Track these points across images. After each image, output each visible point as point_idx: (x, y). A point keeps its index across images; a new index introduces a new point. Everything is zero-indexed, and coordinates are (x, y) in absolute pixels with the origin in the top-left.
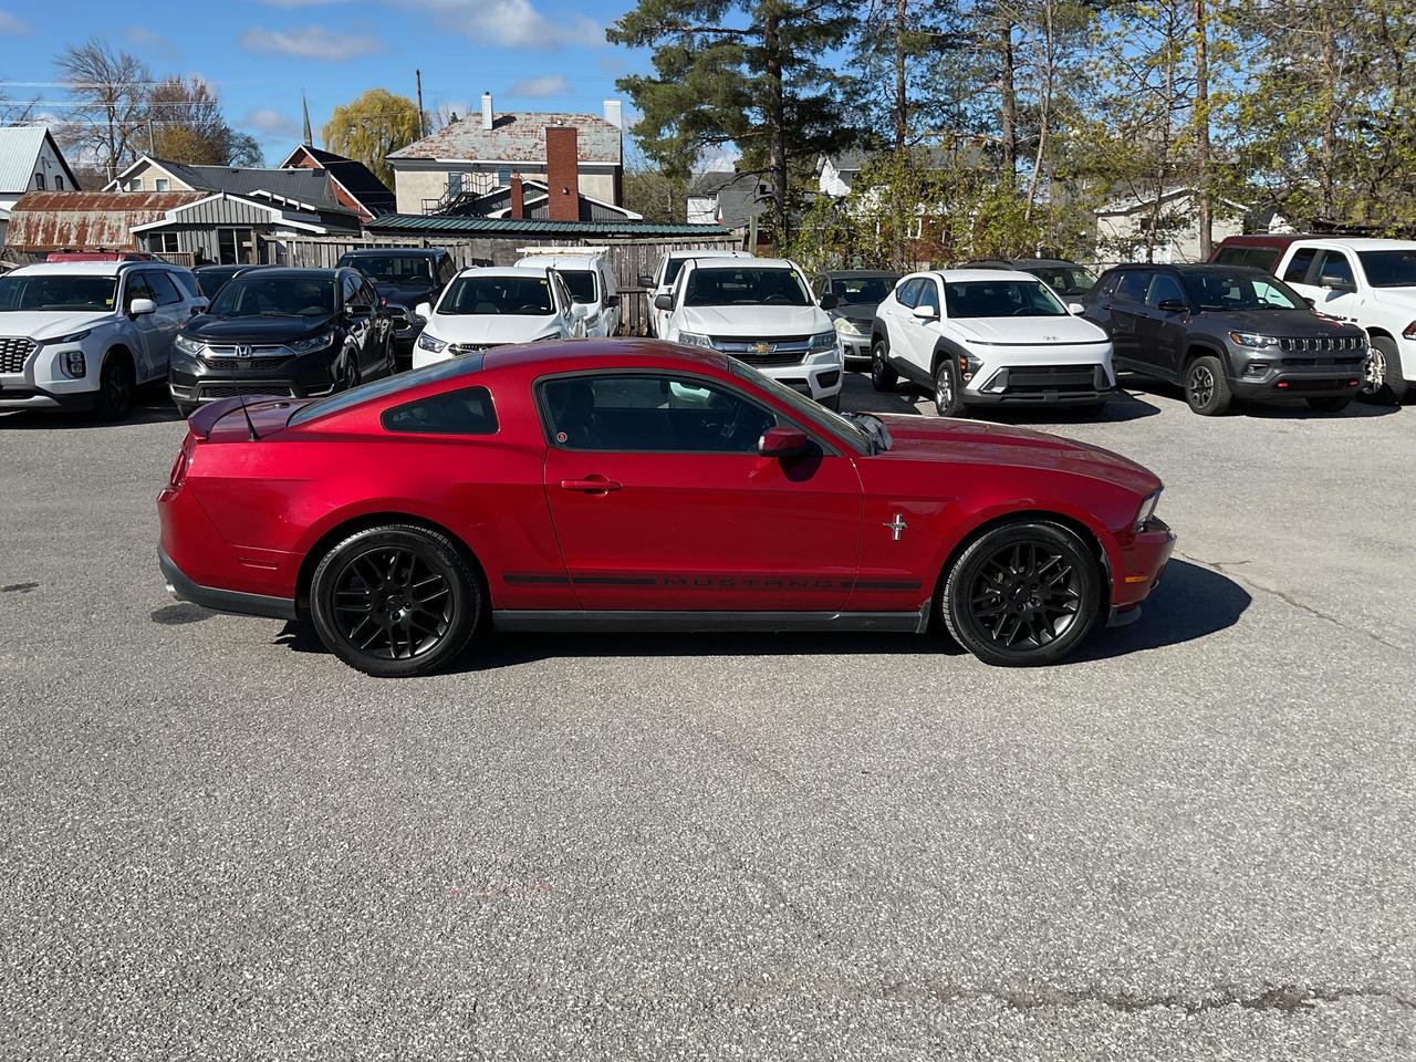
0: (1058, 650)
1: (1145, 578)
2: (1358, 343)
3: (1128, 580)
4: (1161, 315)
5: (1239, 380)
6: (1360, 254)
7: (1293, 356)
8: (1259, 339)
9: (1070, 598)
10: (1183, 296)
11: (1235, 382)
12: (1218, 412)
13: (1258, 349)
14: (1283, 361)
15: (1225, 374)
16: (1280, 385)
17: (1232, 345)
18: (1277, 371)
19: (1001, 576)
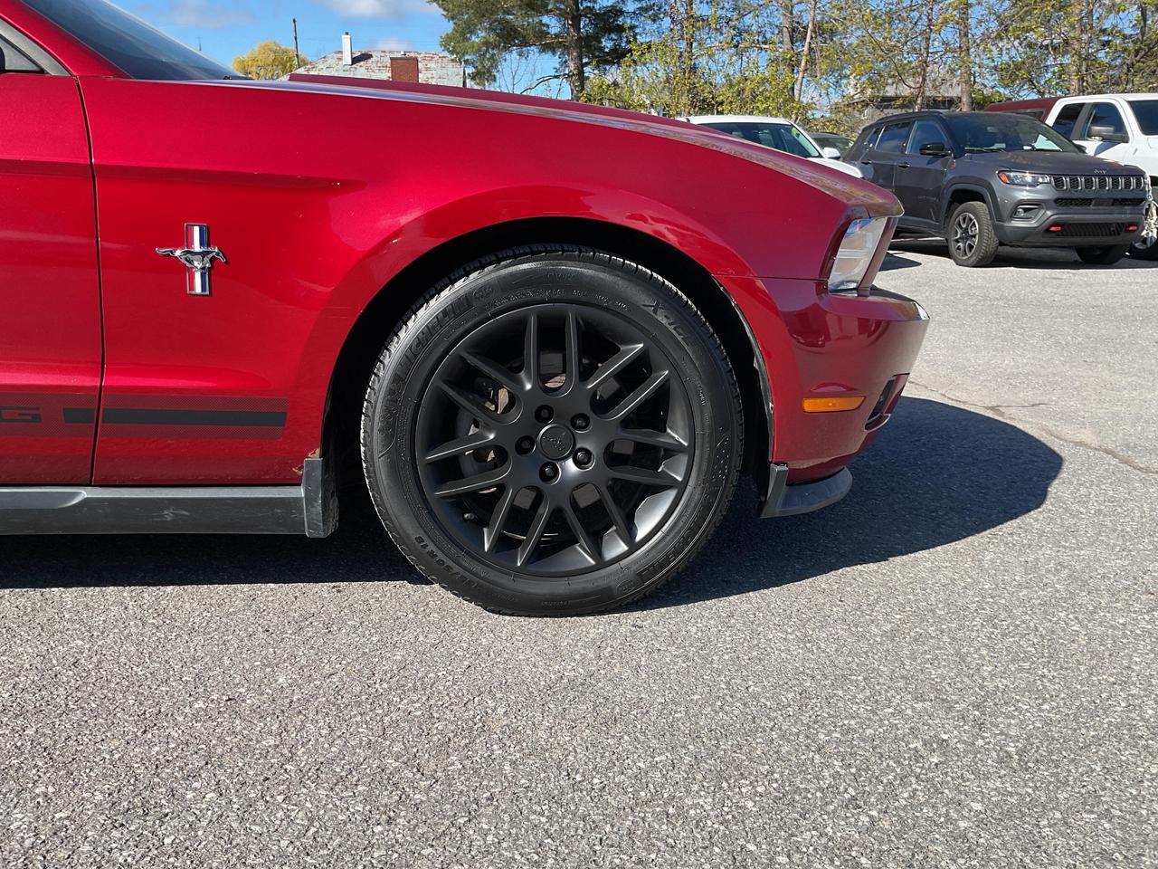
0: (641, 576)
1: (853, 403)
2: (1139, 183)
3: (809, 405)
4: (922, 162)
5: (1006, 224)
6: (1131, 103)
7: (1066, 196)
8: (1029, 178)
9: (672, 451)
10: (946, 139)
11: (1002, 226)
12: (986, 262)
13: (1028, 188)
14: (1056, 201)
15: (991, 218)
16: (1053, 229)
17: (997, 184)
18: (1049, 213)
19: (503, 396)
